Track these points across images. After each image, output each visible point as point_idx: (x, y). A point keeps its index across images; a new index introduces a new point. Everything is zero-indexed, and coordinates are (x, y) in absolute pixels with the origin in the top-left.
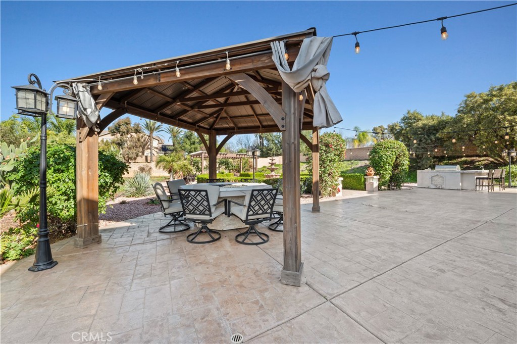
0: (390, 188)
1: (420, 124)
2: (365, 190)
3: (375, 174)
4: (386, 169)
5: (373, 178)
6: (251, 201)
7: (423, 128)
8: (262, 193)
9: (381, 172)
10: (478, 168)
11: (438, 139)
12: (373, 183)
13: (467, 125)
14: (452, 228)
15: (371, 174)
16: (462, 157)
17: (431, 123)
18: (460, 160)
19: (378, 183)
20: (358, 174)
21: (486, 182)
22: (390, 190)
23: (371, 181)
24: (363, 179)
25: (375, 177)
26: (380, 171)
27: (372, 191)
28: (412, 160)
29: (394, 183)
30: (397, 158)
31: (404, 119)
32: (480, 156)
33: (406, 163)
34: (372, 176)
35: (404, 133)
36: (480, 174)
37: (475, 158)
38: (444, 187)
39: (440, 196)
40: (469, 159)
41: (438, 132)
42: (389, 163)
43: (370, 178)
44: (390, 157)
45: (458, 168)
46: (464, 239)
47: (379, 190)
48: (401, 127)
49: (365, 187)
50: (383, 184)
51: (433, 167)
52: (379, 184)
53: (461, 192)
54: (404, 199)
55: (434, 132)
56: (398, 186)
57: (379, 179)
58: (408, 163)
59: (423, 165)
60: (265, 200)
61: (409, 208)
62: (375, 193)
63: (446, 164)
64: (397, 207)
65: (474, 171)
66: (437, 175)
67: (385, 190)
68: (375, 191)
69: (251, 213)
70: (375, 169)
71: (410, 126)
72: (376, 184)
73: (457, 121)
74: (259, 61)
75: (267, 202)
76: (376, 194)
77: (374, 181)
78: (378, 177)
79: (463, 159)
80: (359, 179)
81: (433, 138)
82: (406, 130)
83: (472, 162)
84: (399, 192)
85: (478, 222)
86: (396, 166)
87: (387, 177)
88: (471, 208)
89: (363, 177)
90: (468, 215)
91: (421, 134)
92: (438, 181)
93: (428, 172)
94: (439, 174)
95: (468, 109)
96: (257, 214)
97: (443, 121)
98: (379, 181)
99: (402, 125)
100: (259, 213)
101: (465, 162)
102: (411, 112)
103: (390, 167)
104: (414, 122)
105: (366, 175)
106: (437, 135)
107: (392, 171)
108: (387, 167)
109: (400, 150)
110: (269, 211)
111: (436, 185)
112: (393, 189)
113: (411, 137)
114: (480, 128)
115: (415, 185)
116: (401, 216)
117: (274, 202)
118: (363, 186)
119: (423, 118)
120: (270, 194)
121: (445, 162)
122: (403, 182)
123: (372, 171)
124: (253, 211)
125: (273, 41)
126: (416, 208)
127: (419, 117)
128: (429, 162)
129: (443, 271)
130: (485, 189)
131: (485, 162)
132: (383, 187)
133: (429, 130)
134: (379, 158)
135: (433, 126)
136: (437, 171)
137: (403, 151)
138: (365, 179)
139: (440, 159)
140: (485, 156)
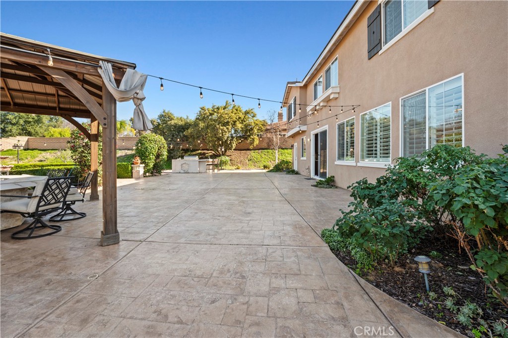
0: (153, 174)
1: (173, 122)
2: (132, 178)
3: (141, 163)
4: (150, 158)
5: (139, 166)
6: (44, 191)
7: (175, 126)
8: (58, 181)
9: (147, 161)
10: (207, 158)
11: (184, 136)
12: (139, 171)
13: (202, 128)
14: (198, 194)
15: (137, 163)
16: (198, 150)
17: (180, 123)
18: (197, 152)
19: (143, 170)
20: (125, 163)
21: (211, 167)
22: (153, 176)
23: (138, 169)
24: (130, 168)
25: (141, 165)
26: (145, 160)
27: (138, 178)
28: (169, 151)
29: (156, 170)
30: (159, 149)
31: (161, 117)
32: (208, 150)
33: (165, 153)
34: (139, 165)
35: (161, 128)
36: (208, 162)
37: (205, 151)
38: (189, 171)
39: (188, 177)
40: (202, 152)
41: (185, 131)
42: (153, 154)
43: (137, 166)
44: (153, 148)
45: (197, 158)
46: (204, 198)
47: (144, 177)
48: (158, 123)
49: (132, 175)
50: (148, 171)
51: (182, 157)
52: (144, 172)
53: (198, 175)
54: (166, 182)
55: (182, 130)
56: (159, 173)
57: (144, 167)
58: (166, 153)
59: (174, 155)
60: (60, 189)
61: (171, 187)
62: (141, 179)
63: (190, 155)
64: (163, 187)
65: (205, 160)
66: (185, 163)
67: (149, 176)
68: (141, 178)
69: (43, 203)
70: (141, 159)
71: (165, 123)
72: (142, 171)
73: (196, 124)
74: (83, 68)
75: (61, 191)
76: (142, 181)
77: (140, 169)
78: (144, 165)
79: (200, 151)
80: (126, 167)
81: (181, 134)
82: (162, 125)
83: (204, 154)
84: (160, 177)
85: (208, 189)
86: (158, 156)
87: (151, 165)
88: (205, 183)
89: (130, 166)
90: (204, 187)
91: (174, 131)
92: (186, 167)
93: (179, 161)
94: (186, 162)
95: (202, 117)
96: (49, 204)
97: (187, 123)
98: (144, 169)
99: (159, 121)
100: (51, 202)
101: (200, 154)
102: (166, 111)
103: (154, 157)
104: (169, 121)
105: (133, 164)
106: (184, 133)
107: (155, 160)
108: (151, 157)
109: (161, 143)
110: (62, 200)
111: (184, 171)
112: (156, 175)
113: (166, 132)
114: (208, 131)
115: (171, 171)
116: (167, 192)
117: (68, 190)
118: (130, 174)
119: (175, 118)
120: (66, 182)
121: (189, 153)
122: (163, 169)
123: (138, 160)
124: (45, 201)
125: (102, 60)
126: (175, 187)
127: (172, 116)
128: (178, 153)
129: (196, 213)
130: (211, 171)
131: (211, 154)
132: (147, 174)
133: (179, 128)
134: (144, 149)
135: (182, 126)
136: (185, 160)
137: (163, 144)
138: (132, 167)
139: (186, 151)
140: (211, 150)
